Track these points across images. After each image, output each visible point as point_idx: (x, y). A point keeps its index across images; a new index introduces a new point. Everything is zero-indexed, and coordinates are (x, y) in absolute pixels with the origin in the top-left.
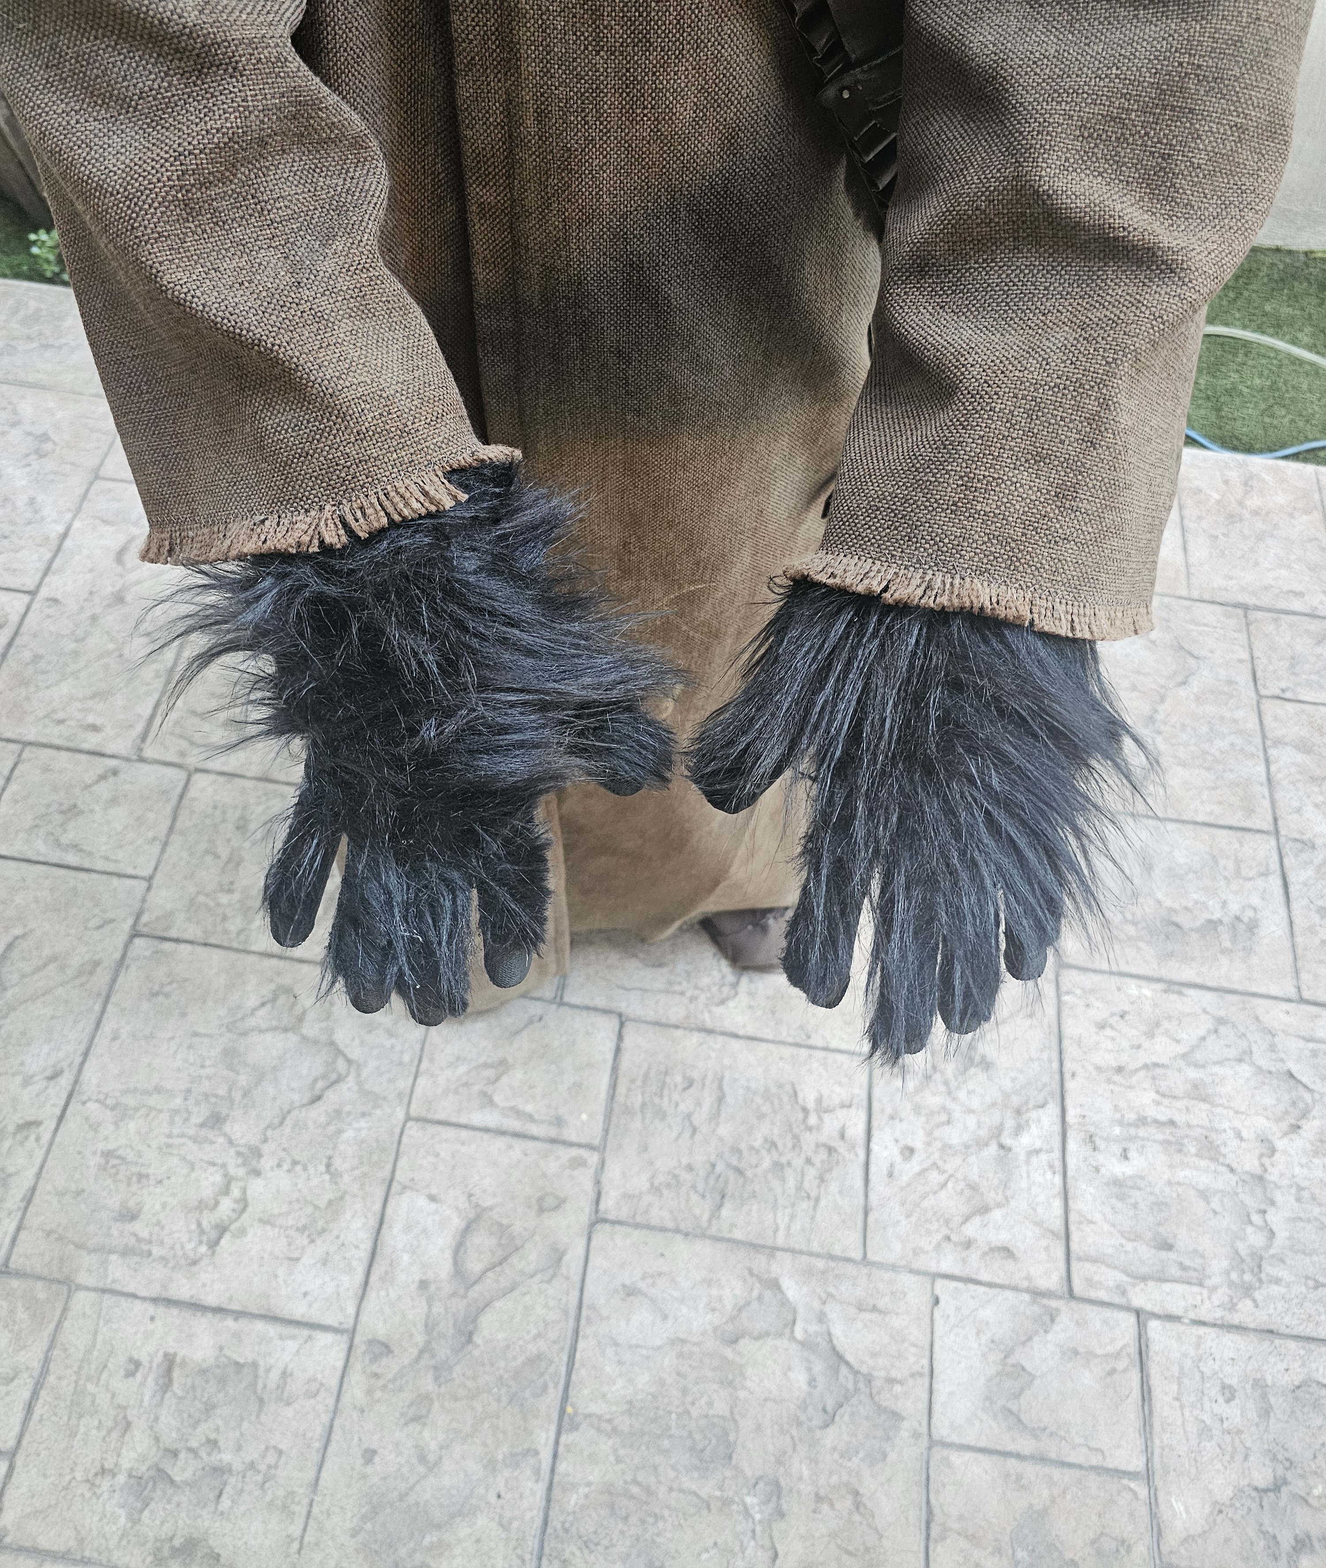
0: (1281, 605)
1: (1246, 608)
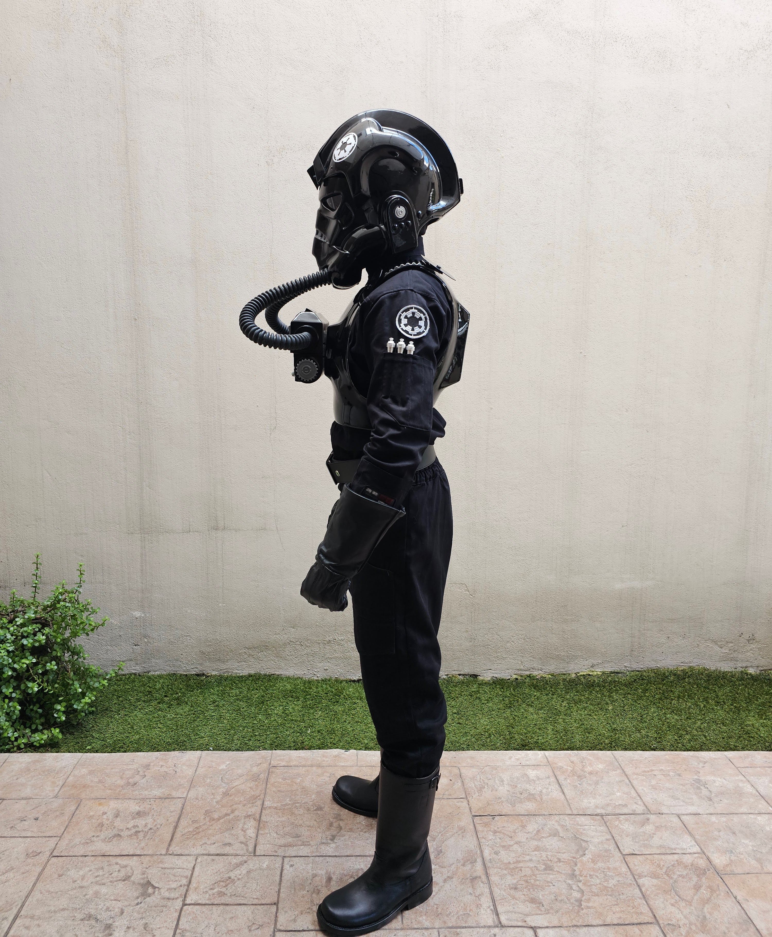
0: (618, 811)
1: (602, 816)
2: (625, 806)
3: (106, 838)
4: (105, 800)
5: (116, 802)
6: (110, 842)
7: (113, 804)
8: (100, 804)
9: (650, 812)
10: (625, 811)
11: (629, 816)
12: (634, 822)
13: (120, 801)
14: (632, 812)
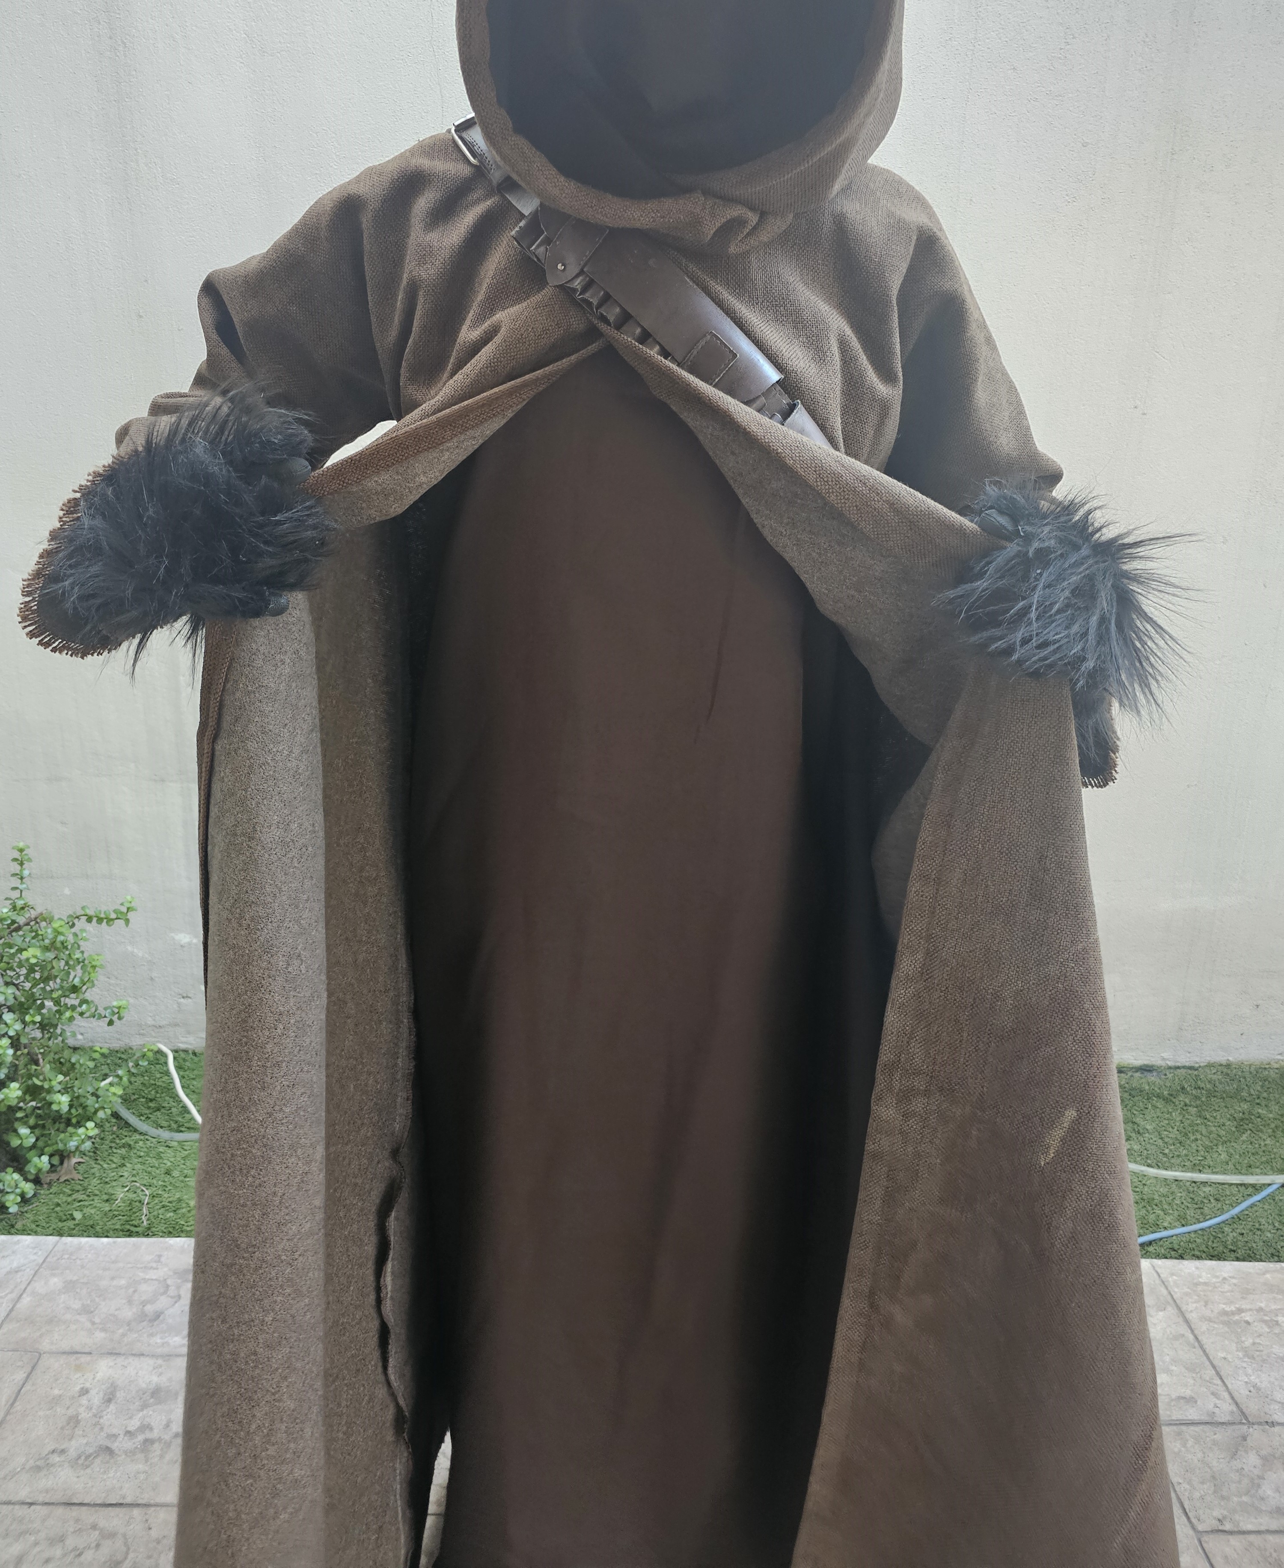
2: (1190, 1400)
3: (79, 1457)
4: (88, 1358)
5: (111, 1364)
6: (87, 1467)
7: (105, 1369)
8: (78, 1368)
9: (1246, 1419)
10: (1192, 1414)
11: (1201, 1427)
12: (1215, 1443)
13: (120, 1360)
14: (1205, 1418)
